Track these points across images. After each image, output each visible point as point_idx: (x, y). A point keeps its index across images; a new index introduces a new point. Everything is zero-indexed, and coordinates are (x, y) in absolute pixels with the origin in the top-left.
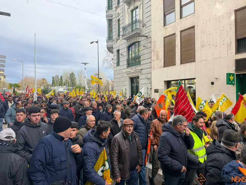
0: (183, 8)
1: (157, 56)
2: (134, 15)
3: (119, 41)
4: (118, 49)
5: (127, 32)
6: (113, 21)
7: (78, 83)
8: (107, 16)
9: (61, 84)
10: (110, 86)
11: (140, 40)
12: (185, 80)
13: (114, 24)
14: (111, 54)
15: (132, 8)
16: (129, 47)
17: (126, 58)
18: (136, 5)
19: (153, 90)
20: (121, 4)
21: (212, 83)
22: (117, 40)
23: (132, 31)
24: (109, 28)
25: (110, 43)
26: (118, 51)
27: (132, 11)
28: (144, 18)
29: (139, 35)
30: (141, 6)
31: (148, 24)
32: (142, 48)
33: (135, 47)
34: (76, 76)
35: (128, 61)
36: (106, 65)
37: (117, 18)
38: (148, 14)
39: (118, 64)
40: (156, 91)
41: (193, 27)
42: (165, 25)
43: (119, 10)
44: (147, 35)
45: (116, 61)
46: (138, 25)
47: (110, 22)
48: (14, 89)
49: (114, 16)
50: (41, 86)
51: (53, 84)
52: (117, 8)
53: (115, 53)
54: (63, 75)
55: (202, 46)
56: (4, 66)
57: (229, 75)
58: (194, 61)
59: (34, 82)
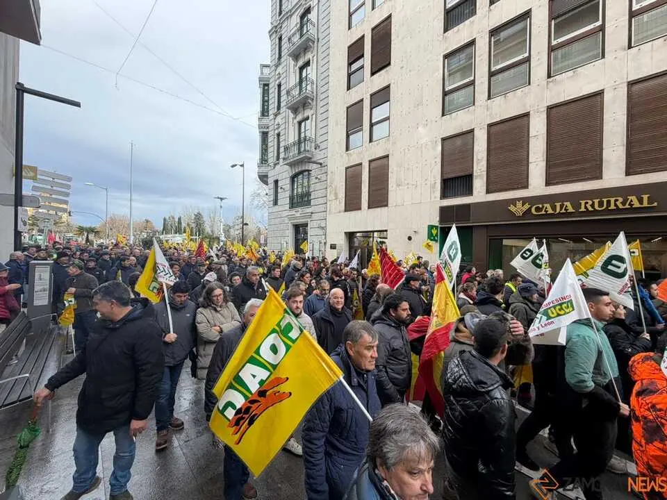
0: (374, 127)
1: (336, 195)
2: (303, 130)
3: (277, 167)
4: (275, 178)
5: (291, 154)
6: (271, 134)
7: (208, 230)
8: (260, 127)
9: (179, 230)
10: (262, 237)
11: (310, 169)
12: (373, 232)
13: (270, 139)
14: (264, 186)
15: (299, 117)
16: (293, 178)
17: (288, 194)
18: (306, 115)
19: (328, 246)
20: (283, 110)
21: (410, 238)
22: (275, 165)
23: (299, 152)
24: (262, 145)
25: (264, 170)
26: (276, 182)
27: (300, 123)
28: (318, 135)
29: (309, 160)
30: (314, 116)
31: (322, 146)
32: (313, 180)
33: (303, 178)
34: (205, 218)
35: (292, 198)
36: (256, 202)
37: (276, 132)
38: (324, 131)
39: (276, 203)
40: (333, 247)
41: (387, 156)
42: (347, 149)
43: (279, 119)
44: (321, 161)
45: (272, 198)
46: (309, 146)
47: (265, 135)
48: (87, 237)
49: (271, 129)
50: (141, 232)
51: (166, 230)
52: (276, 115)
53: (272, 185)
54: (182, 216)
55: (398, 185)
56: (68, 195)
57: (431, 227)
58: (387, 205)
59: (129, 225)
